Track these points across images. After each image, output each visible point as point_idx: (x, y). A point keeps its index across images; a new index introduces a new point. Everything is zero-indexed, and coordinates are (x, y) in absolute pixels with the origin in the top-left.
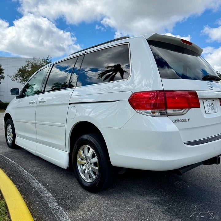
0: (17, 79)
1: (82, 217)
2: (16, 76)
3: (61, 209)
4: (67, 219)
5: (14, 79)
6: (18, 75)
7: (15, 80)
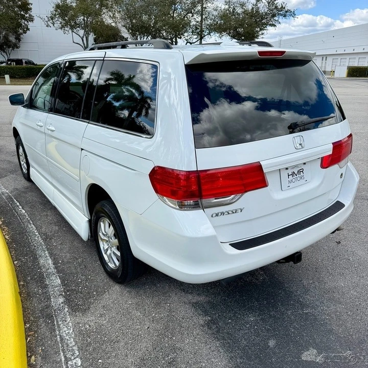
0: (53, 24)
1: (90, 326)
2: (52, 19)
3: (66, 309)
4: (69, 327)
5: (49, 22)
6: (55, 15)
7: (51, 25)
